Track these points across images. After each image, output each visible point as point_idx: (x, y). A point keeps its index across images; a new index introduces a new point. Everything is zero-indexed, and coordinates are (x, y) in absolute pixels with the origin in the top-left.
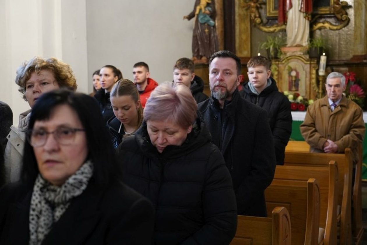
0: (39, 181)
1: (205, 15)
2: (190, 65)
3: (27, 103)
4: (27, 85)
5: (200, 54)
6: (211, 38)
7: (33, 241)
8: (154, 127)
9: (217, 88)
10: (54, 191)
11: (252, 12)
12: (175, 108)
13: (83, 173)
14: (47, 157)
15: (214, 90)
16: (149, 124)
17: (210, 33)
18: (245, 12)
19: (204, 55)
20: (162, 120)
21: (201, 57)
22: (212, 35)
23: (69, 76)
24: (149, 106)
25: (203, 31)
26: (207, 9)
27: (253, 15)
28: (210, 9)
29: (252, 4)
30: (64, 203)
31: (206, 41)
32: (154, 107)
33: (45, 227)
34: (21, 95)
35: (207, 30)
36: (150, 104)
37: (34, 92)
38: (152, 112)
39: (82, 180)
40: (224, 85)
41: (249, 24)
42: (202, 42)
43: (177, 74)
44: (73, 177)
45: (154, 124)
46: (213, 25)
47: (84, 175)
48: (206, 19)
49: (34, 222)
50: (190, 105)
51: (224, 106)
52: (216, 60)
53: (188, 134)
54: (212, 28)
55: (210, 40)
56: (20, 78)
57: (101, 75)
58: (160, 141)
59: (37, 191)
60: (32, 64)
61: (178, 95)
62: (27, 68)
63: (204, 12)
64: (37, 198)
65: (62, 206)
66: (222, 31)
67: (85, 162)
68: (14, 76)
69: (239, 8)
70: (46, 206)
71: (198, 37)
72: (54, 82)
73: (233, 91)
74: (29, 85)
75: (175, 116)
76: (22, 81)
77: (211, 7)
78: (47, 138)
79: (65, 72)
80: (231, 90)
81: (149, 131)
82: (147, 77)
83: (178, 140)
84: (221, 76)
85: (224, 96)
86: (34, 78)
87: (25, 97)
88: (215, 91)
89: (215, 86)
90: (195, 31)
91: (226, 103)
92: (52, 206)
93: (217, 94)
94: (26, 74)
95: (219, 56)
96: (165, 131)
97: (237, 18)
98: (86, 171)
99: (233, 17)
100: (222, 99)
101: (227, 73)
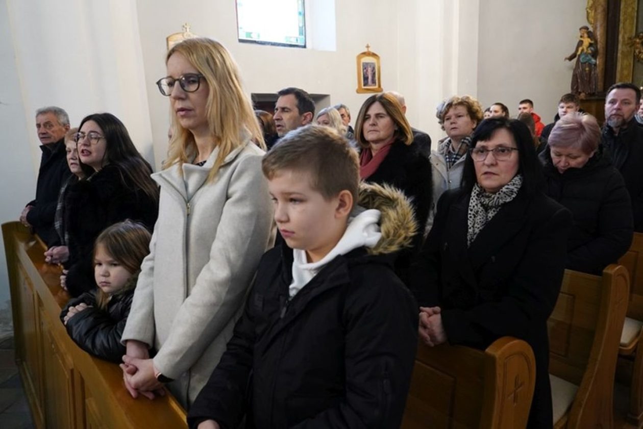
0: (475, 189)
1: (586, 54)
2: (576, 99)
3: (445, 132)
4: (446, 118)
5: (579, 90)
6: (592, 75)
7: (470, 233)
8: (558, 152)
9: (614, 116)
10: (488, 197)
11: (637, 48)
12: (580, 136)
13: (514, 184)
14: (486, 169)
15: (609, 118)
16: (552, 149)
17: (590, 71)
18: (629, 49)
19: (583, 92)
20: (566, 147)
21: (580, 93)
22: (593, 73)
23: (479, 110)
24: (554, 134)
25: (584, 70)
26: (589, 49)
27: (637, 51)
28: (592, 49)
29: (638, 40)
30: (496, 207)
31: (586, 79)
32: (559, 135)
33: (480, 224)
34: (440, 126)
35: (587, 69)
36: (555, 132)
37: (451, 123)
38: (557, 140)
39: (513, 189)
40: (621, 114)
41: (632, 60)
42: (582, 79)
43: (563, 107)
44: (506, 187)
45: (558, 150)
46: (594, 63)
47: (515, 186)
48: (588, 58)
49: (471, 219)
50: (595, 132)
51: (619, 133)
52: (614, 91)
53: (590, 159)
54: (593, 66)
55: (590, 78)
56: (441, 112)
57: (491, 112)
58: (562, 164)
59: (474, 196)
60: (450, 102)
61: (583, 124)
62: (446, 104)
63: (587, 52)
64: (474, 201)
65: (494, 209)
66: (602, 69)
67: (516, 175)
68: (435, 112)
69: (622, 46)
70: (481, 208)
71: (578, 76)
72: (467, 115)
73: (629, 120)
74: (448, 117)
75: (579, 143)
76: (442, 115)
77: (594, 47)
78: (487, 154)
79: (476, 107)
80: (628, 118)
81: (552, 155)
82: (531, 112)
83: (579, 164)
84: (619, 105)
85: (619, 124)
86: (451, 112)
87: (443, 128)
88: (611, 120)
89: (611, 115)
90: (575, 70)
91: (621, 130)
92: (486, 208)
93: (612, 123)
94: (445, 109)
95: (618, 87)
96: (568, 156)
97: (619, 55)
98: (517, 183)
99: (615, 54)
100: (617, 127)
101: (626, 103)
